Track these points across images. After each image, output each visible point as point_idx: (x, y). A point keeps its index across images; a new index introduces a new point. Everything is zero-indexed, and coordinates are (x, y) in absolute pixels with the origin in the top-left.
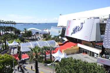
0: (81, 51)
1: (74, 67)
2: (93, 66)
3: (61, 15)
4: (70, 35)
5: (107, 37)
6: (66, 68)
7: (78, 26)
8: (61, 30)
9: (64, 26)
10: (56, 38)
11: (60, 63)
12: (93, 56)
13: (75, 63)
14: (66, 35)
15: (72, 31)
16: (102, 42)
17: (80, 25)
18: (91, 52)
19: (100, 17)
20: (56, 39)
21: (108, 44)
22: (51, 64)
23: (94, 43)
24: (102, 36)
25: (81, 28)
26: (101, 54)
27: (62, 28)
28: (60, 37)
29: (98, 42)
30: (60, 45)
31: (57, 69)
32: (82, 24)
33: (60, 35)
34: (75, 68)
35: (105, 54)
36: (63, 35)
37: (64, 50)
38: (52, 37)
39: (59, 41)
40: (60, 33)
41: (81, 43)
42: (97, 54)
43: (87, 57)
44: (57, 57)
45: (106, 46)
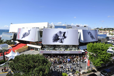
0: (30, 48)
1: (25, 60)
2: (38, 56)
3: (12, 24)
4: (21, 39)
5: (44, 39)
6: (19, 63)
7: (26, 32)
8: (13, 35)
9: (15, 32)
11: (14, 61)
12: (37, 50)
13: (26, 57)
14: (17, 39)
15: (22, 36)
16: (41, 41)
17: (27, 32)
18: (36, 48)
19: (39, 28)
20: (8, 42)
21: (44, 42)
22: (4, 64)
23: (37, 42)
24: (41, 38)
25: (29, 34)
26: (41, 48)
27: (13, 33)
28: (12, 41)
29: (39, 42)
30: (12, 47)
31: (11, 65)
32: (29, 31)
33: (12, 39)
34: (27, 61)
35: (44, 48)
36: (15, 39)
37: (17, 50)
38: (4, 41)
39: (11, 44)
40: (12, 38)
41: (29, 44)
42: (40, 49)
43: (34, 52)
44: (11, 57)
45: (43, 43)
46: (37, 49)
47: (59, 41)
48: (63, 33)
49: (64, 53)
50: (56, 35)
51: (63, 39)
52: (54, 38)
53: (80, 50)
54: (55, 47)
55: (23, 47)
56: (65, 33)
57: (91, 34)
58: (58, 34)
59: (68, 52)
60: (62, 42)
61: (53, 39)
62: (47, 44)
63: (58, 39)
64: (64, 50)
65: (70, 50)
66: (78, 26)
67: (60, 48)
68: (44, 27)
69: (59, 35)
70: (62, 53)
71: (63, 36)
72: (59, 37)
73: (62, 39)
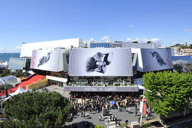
3: (24, 43)
4: (36, 67)
8: (25, 62)
10: (18, 72)
12: (62, 86)
14: (31, 67)
15: (39, 63)
19: (66, 48)
20: (18, 74)
21: (72, 72)
23: (62, 73)
25: (48, 59)
26: (68, 83)
27: (26, 59)
28: (24, 71)
30: (22, 81)
32: (49, 54)
33: (24, 68)
35: (71, 82)
36: (27, 67)
37: (30, 85)
38: (13, 71)
39: (22, 76)
40: (24, 66)
41: (50, 75)
43: (56, 88)
45: (71, 74)
46: (61, 84)
47: (97, 69)
48: (104, 56)
49: (106, 91)
50: (93, 59)
51: (105, 66)
52: (89, 65)
53: (136, 86)
54: (90, 80)
55: (40, 80)
56: (107, 55)
57: (158, 56)
58: (95, 58)
59: (112, 88)
60: (102, 71)
61: (87, 67)
62: (77, 75)
63: (96, 66)
64: (106, 86)
65: (116, 85)
66: (134, 42)
67: (99, 82)
68: (72, 47)
69: (97, 60)
70: (101, 90)
71: (104, 61)
72: (97, 63)
73: (102, 66)
